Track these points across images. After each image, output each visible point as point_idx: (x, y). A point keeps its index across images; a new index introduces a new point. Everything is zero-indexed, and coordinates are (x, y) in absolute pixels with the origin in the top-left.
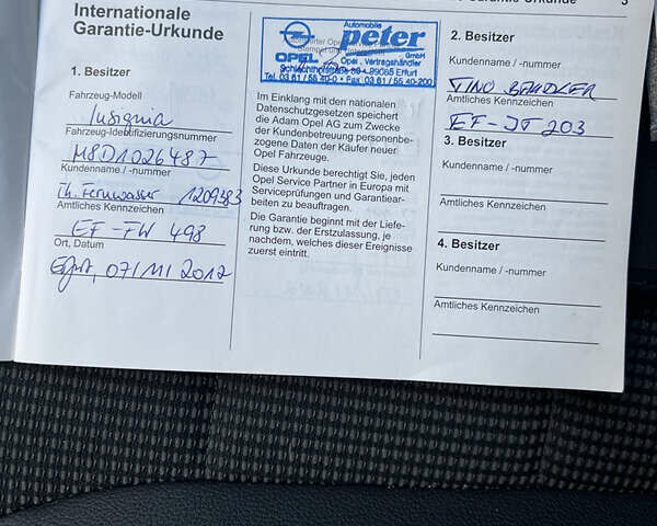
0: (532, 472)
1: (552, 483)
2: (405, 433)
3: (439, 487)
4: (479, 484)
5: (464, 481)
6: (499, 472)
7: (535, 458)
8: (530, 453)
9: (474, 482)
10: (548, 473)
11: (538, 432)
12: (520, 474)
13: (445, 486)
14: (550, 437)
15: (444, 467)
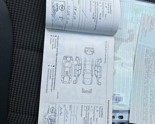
0: (11, 111)
1: (9, 115)
2: (21, 87)
3: (9, 93)
4: (10, 101)
5: (10, 98)
6: (12, 105)
7: (14, 112)
8: (15, 111)
9: (10, 100)
10: (11, 114)
11: (20, 113)
12: (11, 109)
13: (10, 94)
14: (18, 115)
15: (14, 94)
